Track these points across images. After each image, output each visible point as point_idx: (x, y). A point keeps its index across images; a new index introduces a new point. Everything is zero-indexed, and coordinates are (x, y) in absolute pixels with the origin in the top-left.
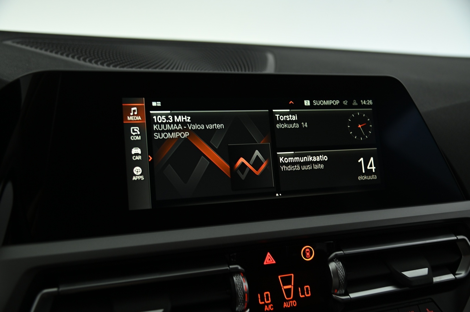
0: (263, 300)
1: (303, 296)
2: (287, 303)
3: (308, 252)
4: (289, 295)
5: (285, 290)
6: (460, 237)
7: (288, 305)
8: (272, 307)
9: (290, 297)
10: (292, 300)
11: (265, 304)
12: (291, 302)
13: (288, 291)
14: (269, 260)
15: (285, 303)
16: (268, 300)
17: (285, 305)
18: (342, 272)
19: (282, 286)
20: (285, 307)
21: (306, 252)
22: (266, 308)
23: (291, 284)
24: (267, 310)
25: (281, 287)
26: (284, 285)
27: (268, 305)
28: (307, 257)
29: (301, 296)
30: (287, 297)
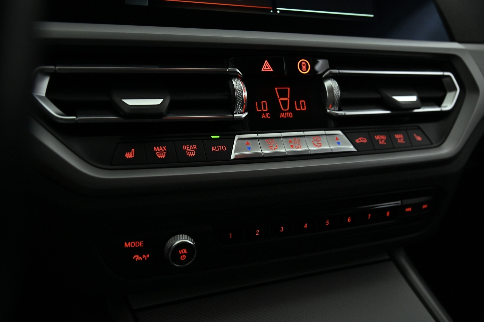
0: (260, 108)
1: (299, 110)
2: (283, 113)
3: (304, 65)
4: (285, 107)
5: (282, 101)
6: (446, 74)
7: (285, 116)
8: (269, 116)
9: (287, 108)
10: (288, 111)
11: (262, 112)
12: (288, 113)
13: (284, 103)
14: (267, 67)
15: (281, 114)
16: (265, 109)
17: (282, 115)
18: (337, 92)
19: (279, 97)
20: (282, 117)
21: (302, 65)
22: (263, 116)
23: (287, 97)
24: (264, 118)
25: (278, 99)
26: (280, 97)
27: (265, 113)
28: (303, 70)
29: (297, 109)
30: (284, 109)
